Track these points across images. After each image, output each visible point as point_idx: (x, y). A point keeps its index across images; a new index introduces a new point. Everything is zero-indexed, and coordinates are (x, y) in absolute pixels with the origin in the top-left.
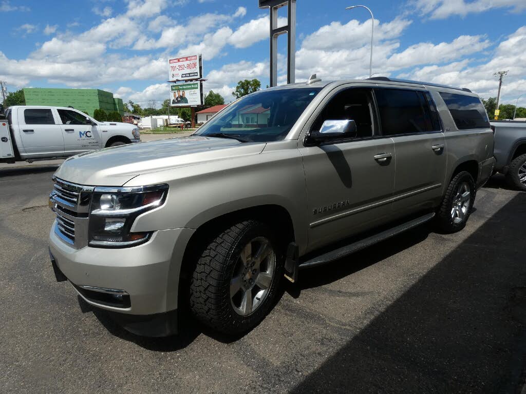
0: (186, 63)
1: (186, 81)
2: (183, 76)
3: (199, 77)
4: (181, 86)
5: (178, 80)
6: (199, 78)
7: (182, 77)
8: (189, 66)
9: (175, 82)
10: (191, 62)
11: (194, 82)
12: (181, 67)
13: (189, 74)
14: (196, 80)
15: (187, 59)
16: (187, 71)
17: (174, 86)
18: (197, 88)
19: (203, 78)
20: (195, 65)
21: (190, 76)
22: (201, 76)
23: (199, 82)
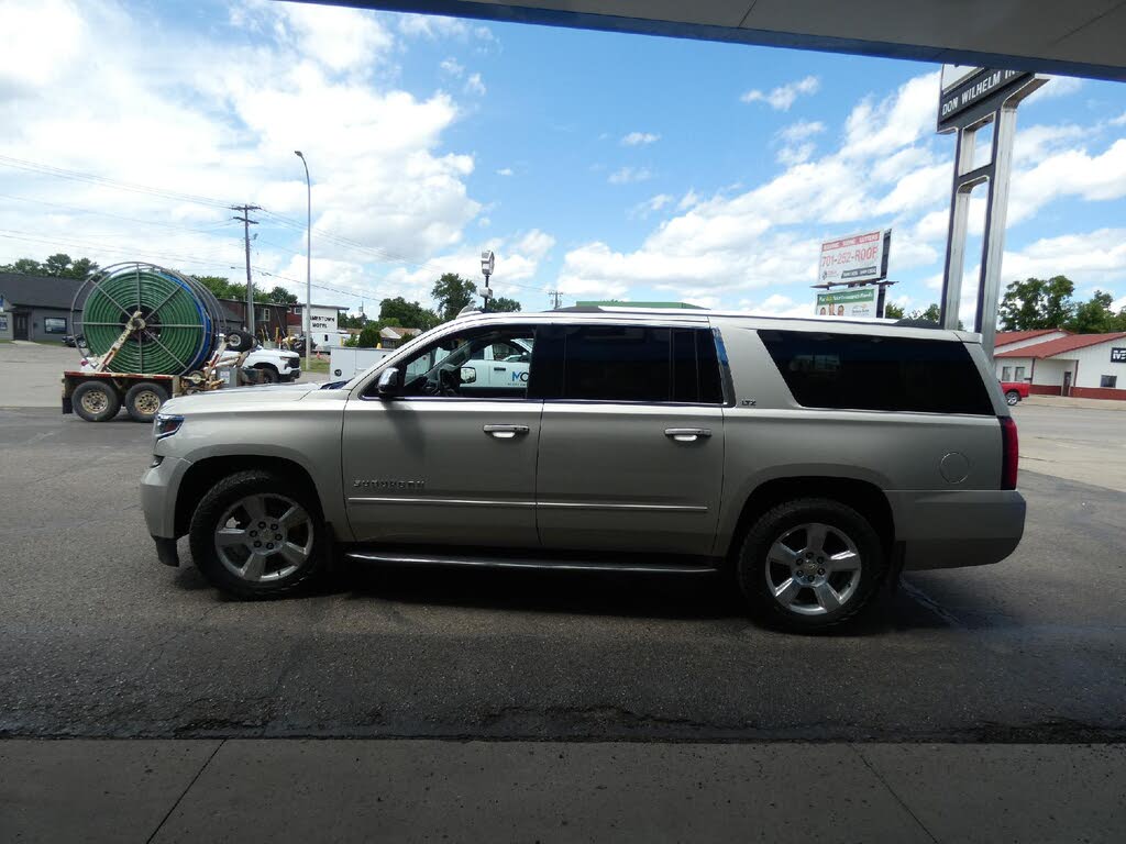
0: (853, 249)
1: (851, 285)
2: (845, 275)
3: (878, 275)
4: (837, 294)
5: (831, 284)
6: (879, 279)
7: (843, 277)
8: (858, 256)
9: (827, 287)
10: (866, 246)
11: (868, 286)
12: (844, 259)
13: (859, 270)
14: (873, 282)
15: (857, 239)
16: (855, 265)
17: (823, 296)
18: (871, 299)
19: (889, 279)
20: (873, 250)
21: (859, 275)
22: (884, 273)
23: (876, 288)
